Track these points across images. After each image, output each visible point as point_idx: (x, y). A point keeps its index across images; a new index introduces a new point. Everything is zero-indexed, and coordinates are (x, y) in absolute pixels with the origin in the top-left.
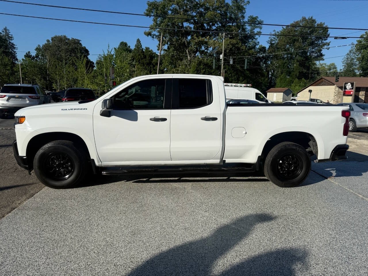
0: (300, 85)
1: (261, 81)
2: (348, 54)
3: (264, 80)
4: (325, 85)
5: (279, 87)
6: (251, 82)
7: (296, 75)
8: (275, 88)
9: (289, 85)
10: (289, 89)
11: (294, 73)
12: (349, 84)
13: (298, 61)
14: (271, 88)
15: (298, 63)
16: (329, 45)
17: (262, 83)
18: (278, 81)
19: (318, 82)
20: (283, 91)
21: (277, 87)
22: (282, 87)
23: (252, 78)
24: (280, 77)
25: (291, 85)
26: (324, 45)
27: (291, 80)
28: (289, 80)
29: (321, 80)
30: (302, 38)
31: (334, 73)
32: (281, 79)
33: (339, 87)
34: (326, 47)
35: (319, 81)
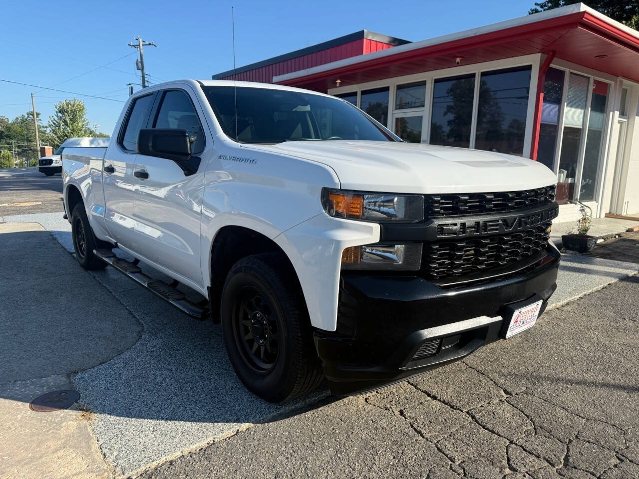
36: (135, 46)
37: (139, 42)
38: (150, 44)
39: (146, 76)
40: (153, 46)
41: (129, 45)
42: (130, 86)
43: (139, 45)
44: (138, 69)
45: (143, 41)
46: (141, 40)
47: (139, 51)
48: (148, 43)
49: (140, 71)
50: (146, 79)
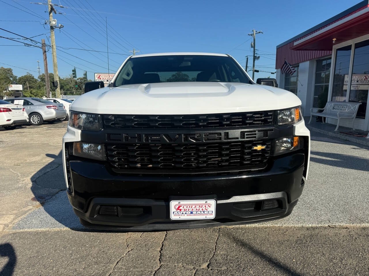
36: (251, 35)
37: (254, 32)
38: (259, 32)
39: (256, 50)
40: (261, 33)
41: (248, 35)
42: (247, 57)
43: (254, 34)
44: (252, 47)
45: (256, 32)
46: (255, 31)
47: (253, 38)
48: (258, 32)
49: (253, 49)
50: (256, 52)
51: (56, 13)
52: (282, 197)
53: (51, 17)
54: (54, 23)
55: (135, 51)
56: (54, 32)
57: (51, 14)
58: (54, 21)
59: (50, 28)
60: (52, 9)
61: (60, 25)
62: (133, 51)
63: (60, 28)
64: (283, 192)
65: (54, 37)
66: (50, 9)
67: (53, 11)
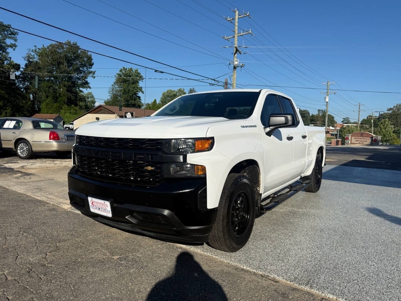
0: (70, 112)
1: (22, 105)
2: (113, 85)
3: (26, 104)
4: (104, 113)
5: (46, 114)
6: (9, 105)
7: (64, 101)
8: (40, 113)
9: (58, 111)
10: (59, 116)
11: (62, 99)
12: (129, 113)
13: (65, 86)
14: (36, 114)
15: (65, 88)
16: (94, 73)
17: (23, 107)
18: (43, 106)
19: (96, 110)
20: (54, 118)
21: (43, 113)
22: (51, 113)
23: (10, 99)
24: (46, 102)
25: (60, 112)
26: (90, 73)
27: (59, 107)
28: (57, 106)
29: (100, 108)
30: (67, 62)
31: (92, 102)
32: (47, 104)
33: (119, 116)
34: (91, 75)
35: (98, 109)
51: (241, 54)
52: (167, 216)
53: (235, 58)
54: (236, 63)
55: (330, 83)
56: (236, 71)
57: (236, 55)
58: (237, 61)
59: (233, 68)
60: (237, 50)
61: (241, 64)
62: (327, 83)
63: (241, 67)
64: (171, 212)
65: (235, 76)
66: (235, 50)
67: (238, 52)
